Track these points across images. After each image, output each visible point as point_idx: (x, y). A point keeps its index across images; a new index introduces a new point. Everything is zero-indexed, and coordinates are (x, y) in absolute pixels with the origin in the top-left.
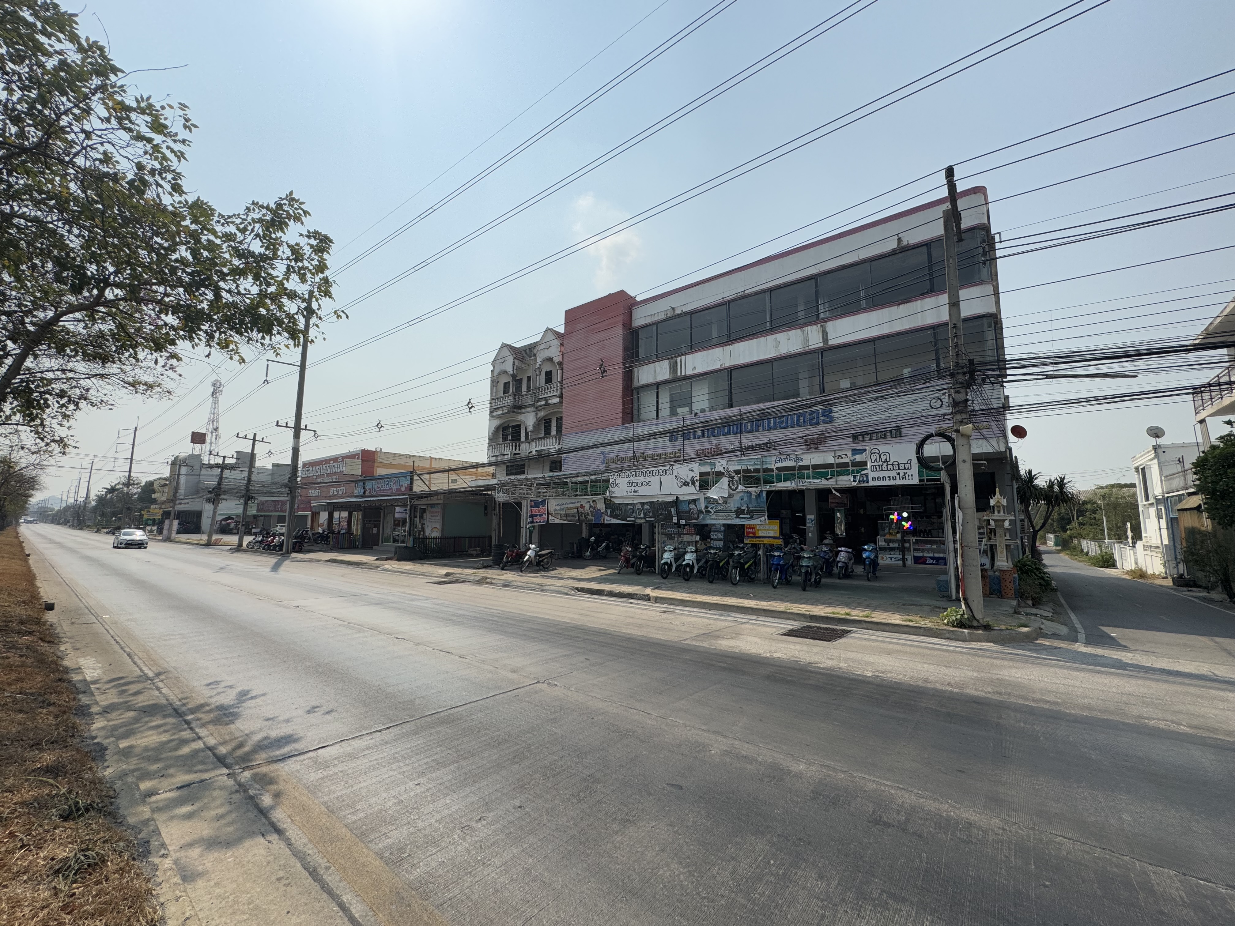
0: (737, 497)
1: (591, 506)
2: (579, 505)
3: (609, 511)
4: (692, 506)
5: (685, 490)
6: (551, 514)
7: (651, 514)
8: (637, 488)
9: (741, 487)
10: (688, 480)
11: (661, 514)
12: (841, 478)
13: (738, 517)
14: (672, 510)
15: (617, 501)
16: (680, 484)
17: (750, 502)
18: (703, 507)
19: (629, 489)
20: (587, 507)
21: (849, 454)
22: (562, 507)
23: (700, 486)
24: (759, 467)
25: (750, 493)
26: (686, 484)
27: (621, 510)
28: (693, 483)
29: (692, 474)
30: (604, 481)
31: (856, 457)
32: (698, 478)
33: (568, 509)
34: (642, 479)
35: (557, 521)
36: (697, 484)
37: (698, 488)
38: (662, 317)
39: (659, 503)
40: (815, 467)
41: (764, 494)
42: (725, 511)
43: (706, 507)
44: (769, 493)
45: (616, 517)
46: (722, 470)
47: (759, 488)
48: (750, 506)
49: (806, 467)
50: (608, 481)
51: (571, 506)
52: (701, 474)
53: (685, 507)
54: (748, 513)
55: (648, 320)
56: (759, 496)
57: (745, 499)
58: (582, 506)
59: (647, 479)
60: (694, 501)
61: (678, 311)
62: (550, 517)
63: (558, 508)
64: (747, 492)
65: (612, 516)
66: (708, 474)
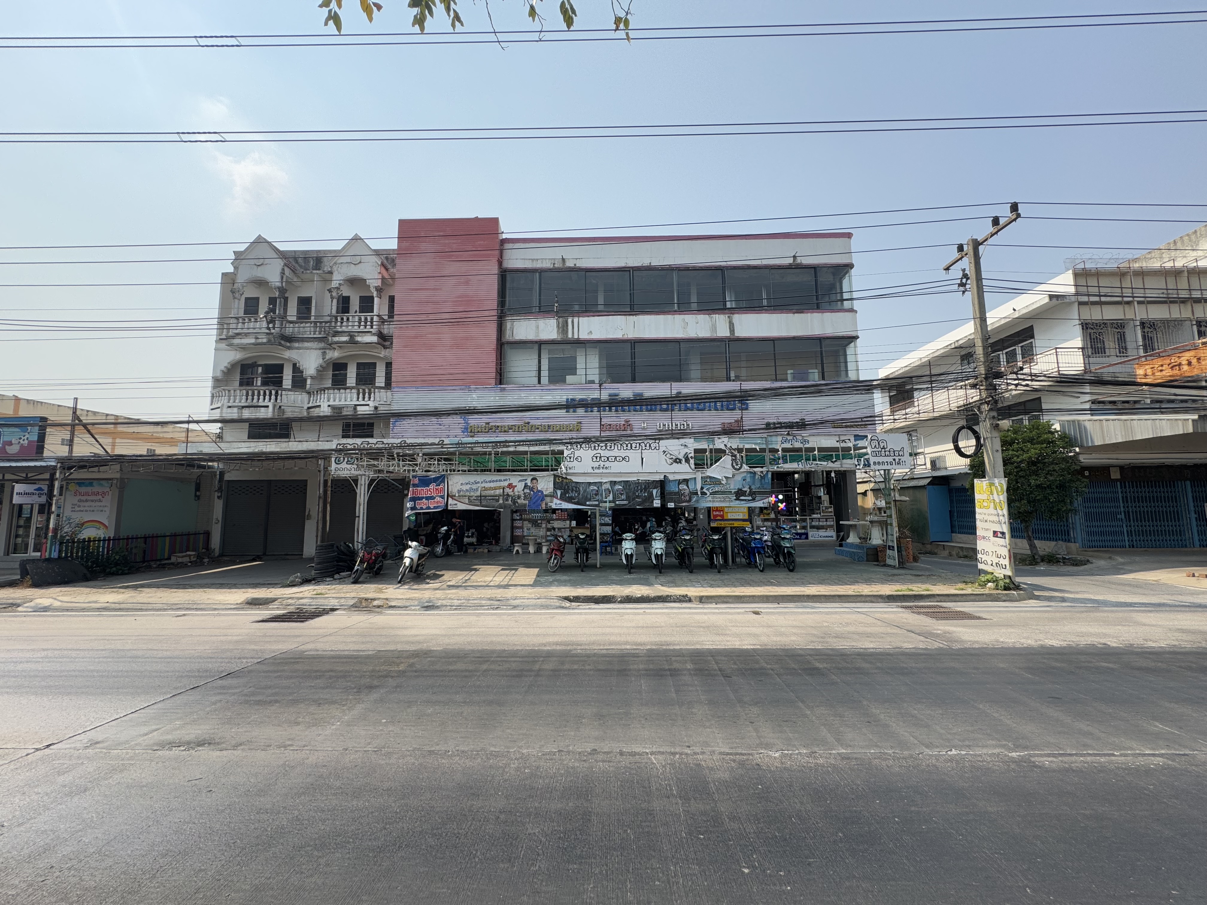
0: (739, 478)
1: (526, 486)
2: (506, 484)
3: (559, 492)
4: (683, 487)
5: (676, 467)
6: (453, 497)
7: (623, 497)
8: (607, 464)
9: (745, 467)
10: (681, 457)
11: (638, 497)
12: (845, 461)
13: (737, 499)
14: (655, 491)
15: (575, 479)
16: (670, 461)
17: (754, 483)
18: (699, 487)
19: (596, 464)
20: (520, 487)
21: (852, 439)
22: (474, 487)
23: (695, 464)
24: (764, 446)
25: (755, 473)
26: (677, 461)
27: (578, 491)
28: (687, 460)
29: (686, 450)
30: (553, 452)
31: (857, 442)
32: (692, 455)
33: (486, 489)
34: (616, 452)
35: (461, 507)
36: (692, 461)
37: (693, 466)
38: (547, 265)
39: (638, 483)
40: (820, 450)
41: (770, 476)
42: (723, 493)
43: (702, 488)
44: (774, 474)
45: (570, 500)
46: (723, 448)
47: (765, 469)
48: (753, 487)
49: (812, 449)
50: (562, 452)
51: (492, 485)
52: (696, 451)
53: (673, 488)
54: (749, 495)
55: (528, 265)
56: (763, 478)
57: (748, 480)
58: (510, 486)
59: (623, 453)
60: (686, 481)
61: (570, 264)
62: (451, 501)
63: (465, 488)
64: (751, 472)
65: (563, 498)
66: (704, 451)
